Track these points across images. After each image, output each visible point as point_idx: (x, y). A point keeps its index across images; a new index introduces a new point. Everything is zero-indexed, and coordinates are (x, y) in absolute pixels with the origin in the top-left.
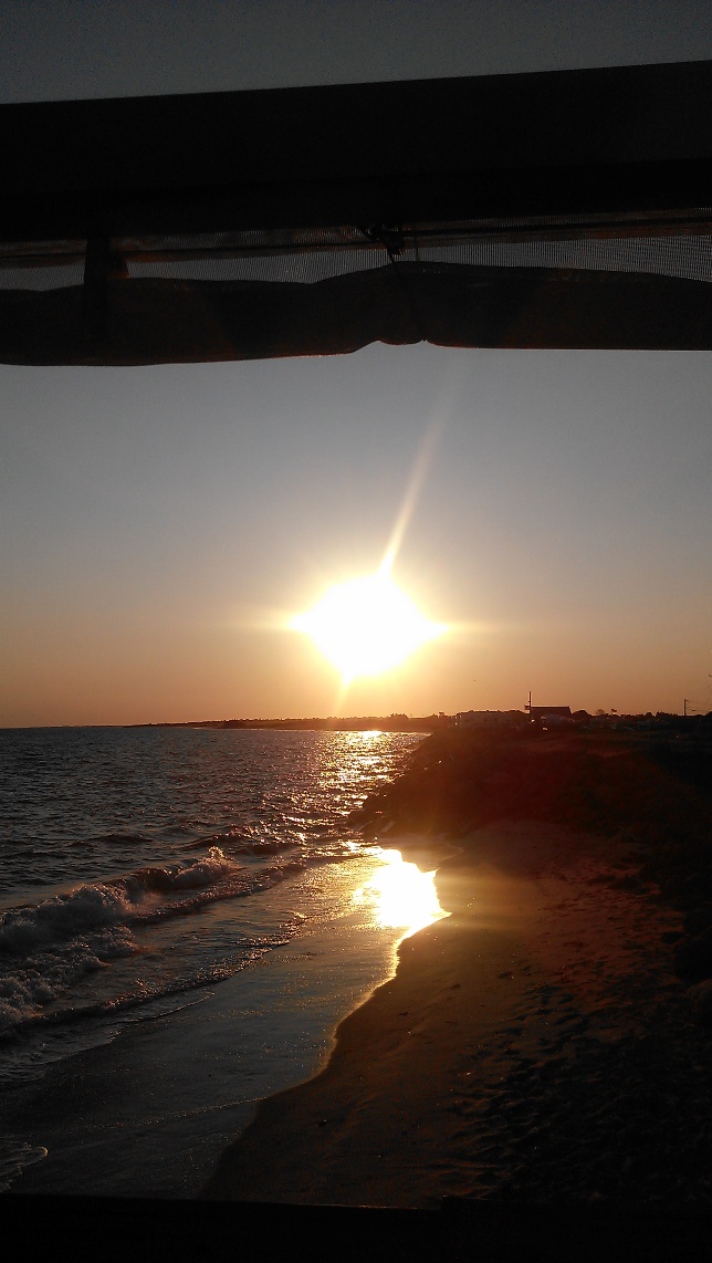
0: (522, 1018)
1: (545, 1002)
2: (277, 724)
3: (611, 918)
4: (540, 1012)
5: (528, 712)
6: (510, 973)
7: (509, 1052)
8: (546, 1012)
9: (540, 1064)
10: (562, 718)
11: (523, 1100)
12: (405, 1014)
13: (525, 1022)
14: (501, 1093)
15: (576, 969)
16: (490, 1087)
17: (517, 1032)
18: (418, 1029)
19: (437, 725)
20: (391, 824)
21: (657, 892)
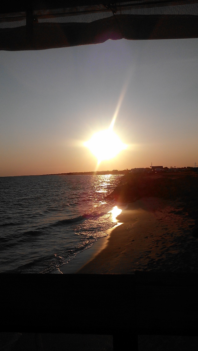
0: (151, 248)
1: (157, 244)
2: (82, 173)
3: (174, 222)
4: (156, 247)
5: (151, 168)
6: (148, 237)
7: (148, 257)
8: (158, 247)
9: (156, 260)
10: (161, 169)
11: (152, 269)
12: (120, 248)
13: (152, 249)
14: (146, 267)
15: (166, 235)
16: (143, 266)
17: (150, 252)
18: (123, 252)
19: (126, 172)
20: (114, 199)
21: (187, 215)
